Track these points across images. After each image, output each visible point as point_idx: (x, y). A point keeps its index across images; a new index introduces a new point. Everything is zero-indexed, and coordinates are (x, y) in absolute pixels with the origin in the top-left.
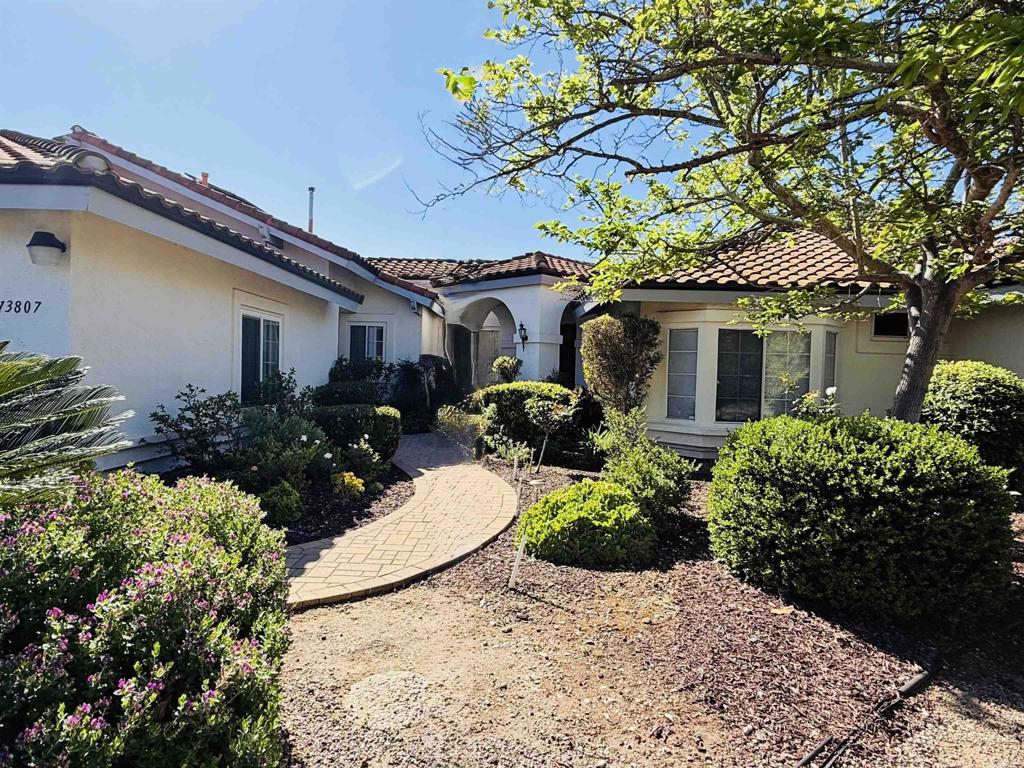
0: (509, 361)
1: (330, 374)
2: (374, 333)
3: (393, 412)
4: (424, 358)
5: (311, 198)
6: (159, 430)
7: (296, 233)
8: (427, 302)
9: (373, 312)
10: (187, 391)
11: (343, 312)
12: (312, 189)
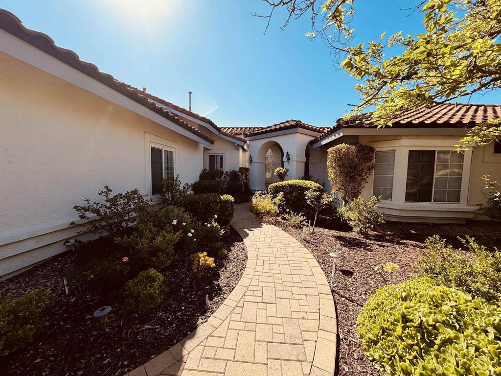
0: (283, 170)
1: (200, 176)
2: (219, 159)
3: (230, 198)
4: (241, 169)
5: (190, 97)
6: (81, 217)
7: (183, 111)
8: (242, 144)
9: (218, 149)
10: (105, 190)
11: (205, 149)
12: (190, 93)
